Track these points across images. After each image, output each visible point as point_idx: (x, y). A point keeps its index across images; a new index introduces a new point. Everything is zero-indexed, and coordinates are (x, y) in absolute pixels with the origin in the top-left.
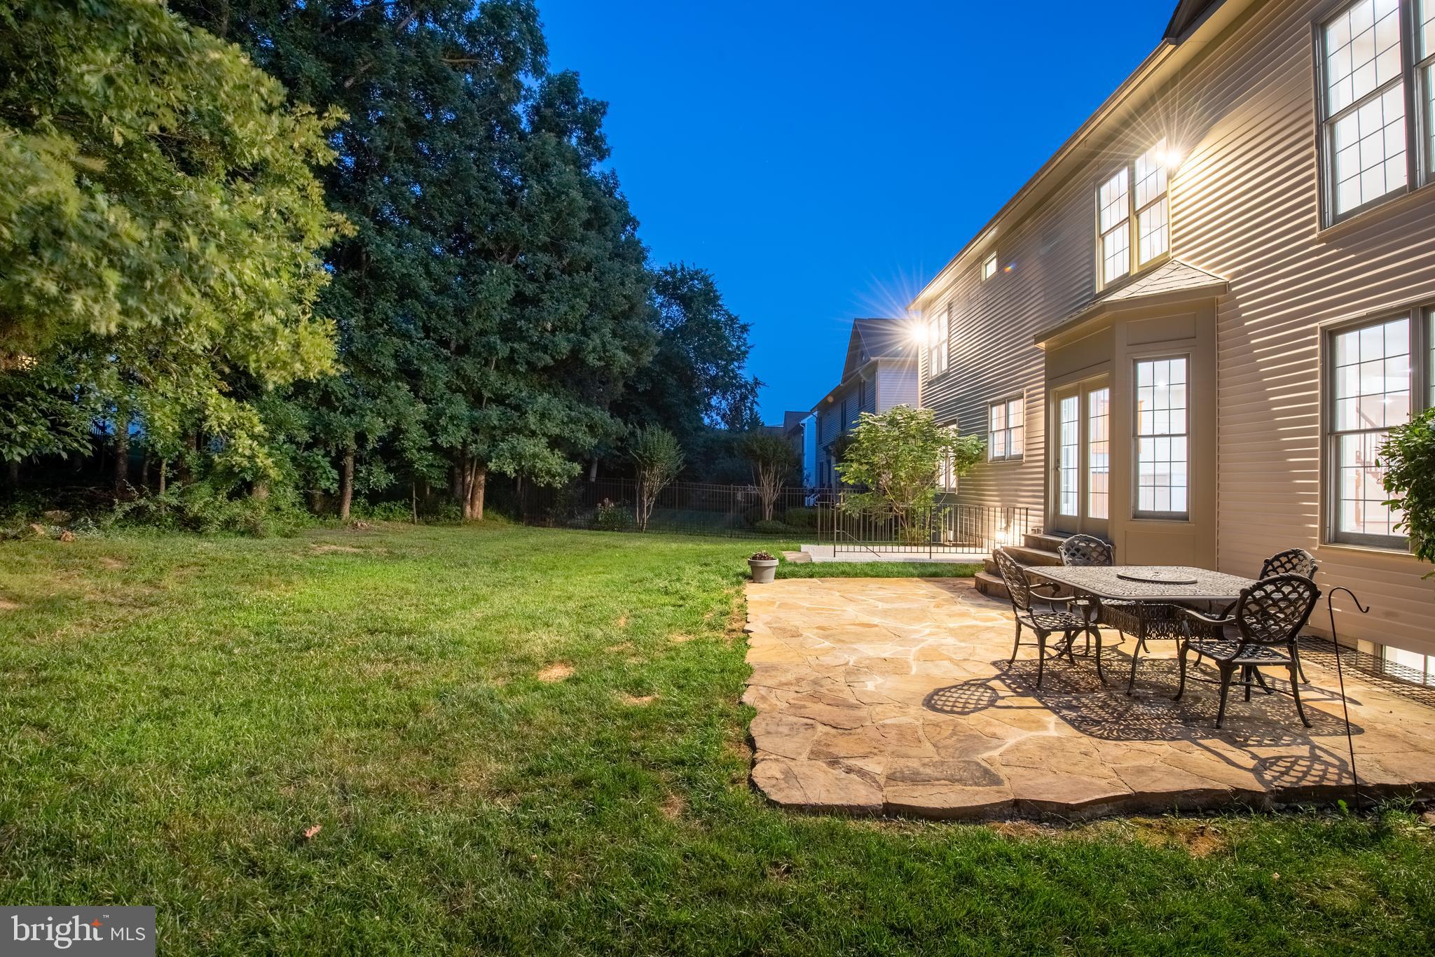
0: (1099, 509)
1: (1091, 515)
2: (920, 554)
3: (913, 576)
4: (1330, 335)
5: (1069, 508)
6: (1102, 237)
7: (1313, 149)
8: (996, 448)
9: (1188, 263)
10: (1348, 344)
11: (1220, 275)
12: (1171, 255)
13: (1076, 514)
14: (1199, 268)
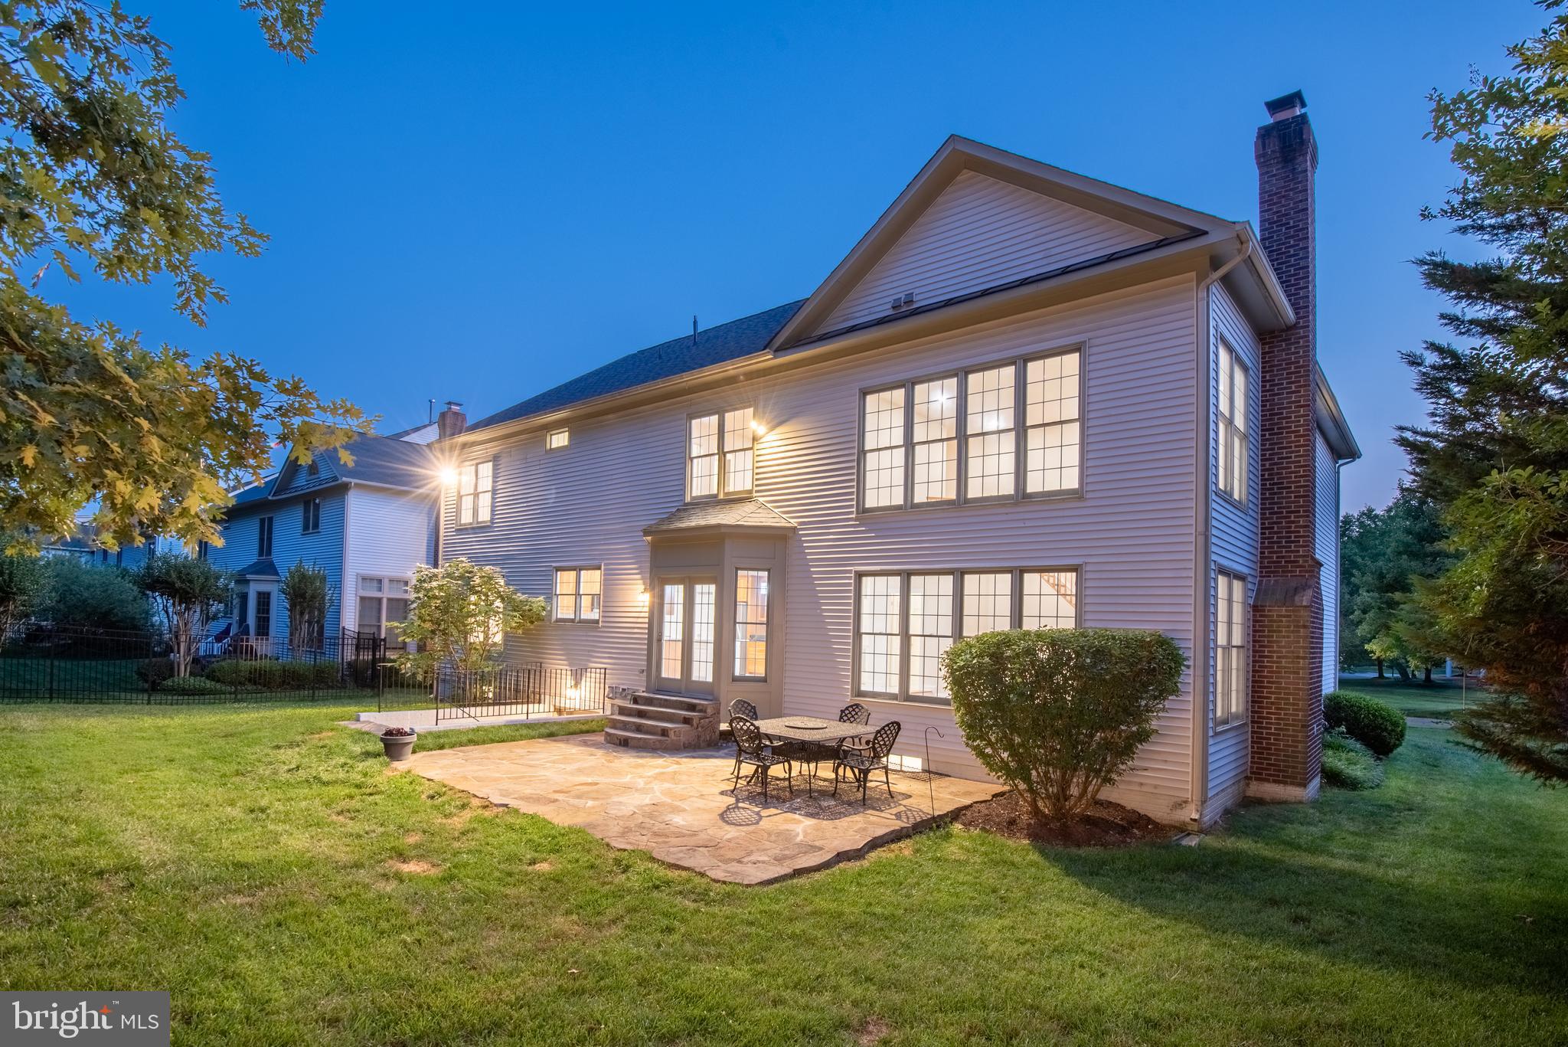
0: (703, 671)
1: (695, 677)
2: (516, 713)
3: (533, 737)
4: (860, 575)
5: (671, 670)
6: (692, 459)
7: (855, 464)
8: (564, 609)
9: (769, 505)
10: (867, 582)
11: (792, 521)
12: (755, 494)
13: (678, 676)
14: (776, 510)
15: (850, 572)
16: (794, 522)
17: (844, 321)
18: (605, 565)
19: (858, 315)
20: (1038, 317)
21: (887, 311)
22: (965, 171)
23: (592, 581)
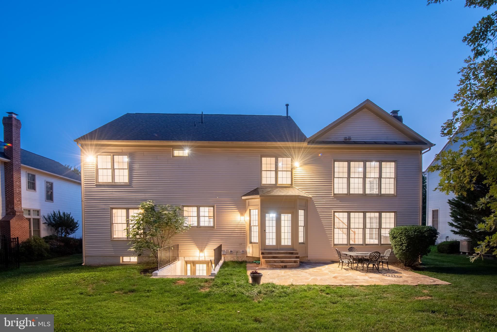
6: (263, 171)
7: (332, 181)
9: (300, 190)
10: (337, 214)
12: (294, 186)
13: (275, 245)
14: (303, 192)
15: (332, 211)
16: (310, 196)
17: (327, 139)
18: (216, 205)
19: (332, 138)
20: (385, 152)
21: (342, 139)
22: (365, 109)
23: (206, 211)
